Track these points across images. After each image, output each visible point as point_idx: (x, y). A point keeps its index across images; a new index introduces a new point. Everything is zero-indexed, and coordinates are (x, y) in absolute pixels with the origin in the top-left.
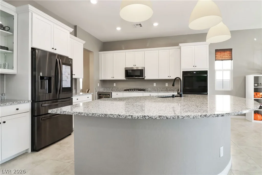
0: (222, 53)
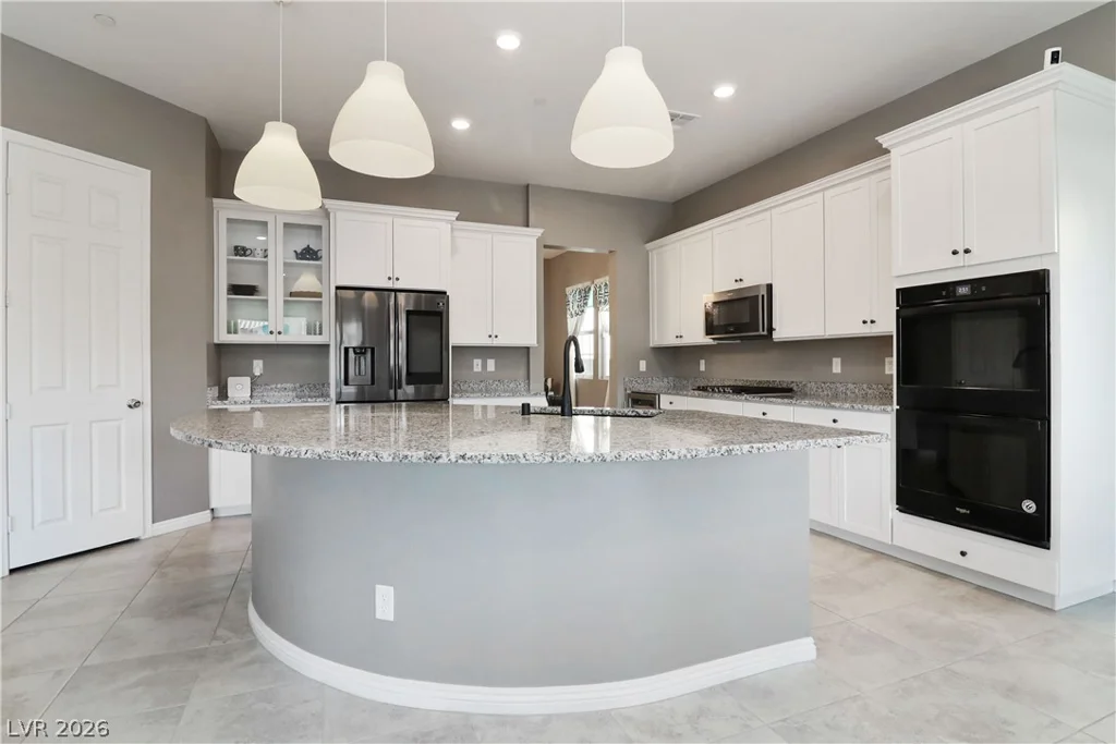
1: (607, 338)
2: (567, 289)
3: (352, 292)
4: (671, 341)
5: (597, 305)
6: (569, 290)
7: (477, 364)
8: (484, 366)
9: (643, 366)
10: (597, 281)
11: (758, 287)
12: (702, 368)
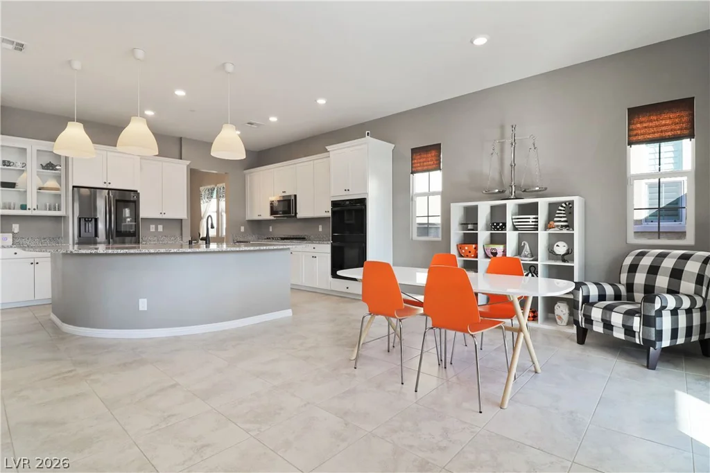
0: (422, 156)
1: (224, 215)
2: (201, 188)
3: (87, 189)
4: (256, 218)
5: (218, 198)
6: (202, 188)
7: (152, 228)
8: (157, 228)
9: (242, 229)
10: (219, 185)
11: (290, 196)
12: (271, 230)
